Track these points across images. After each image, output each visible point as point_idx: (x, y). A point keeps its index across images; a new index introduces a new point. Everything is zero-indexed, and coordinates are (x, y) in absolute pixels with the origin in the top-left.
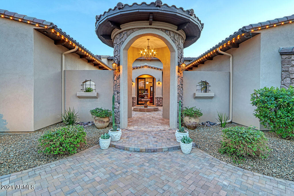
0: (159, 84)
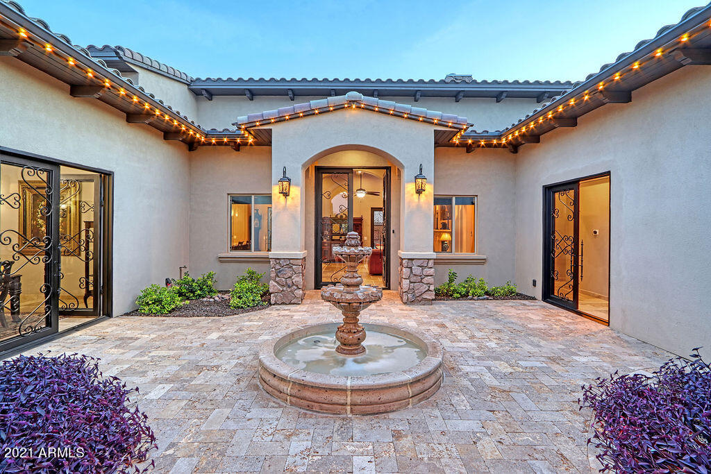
0: (419, 192)
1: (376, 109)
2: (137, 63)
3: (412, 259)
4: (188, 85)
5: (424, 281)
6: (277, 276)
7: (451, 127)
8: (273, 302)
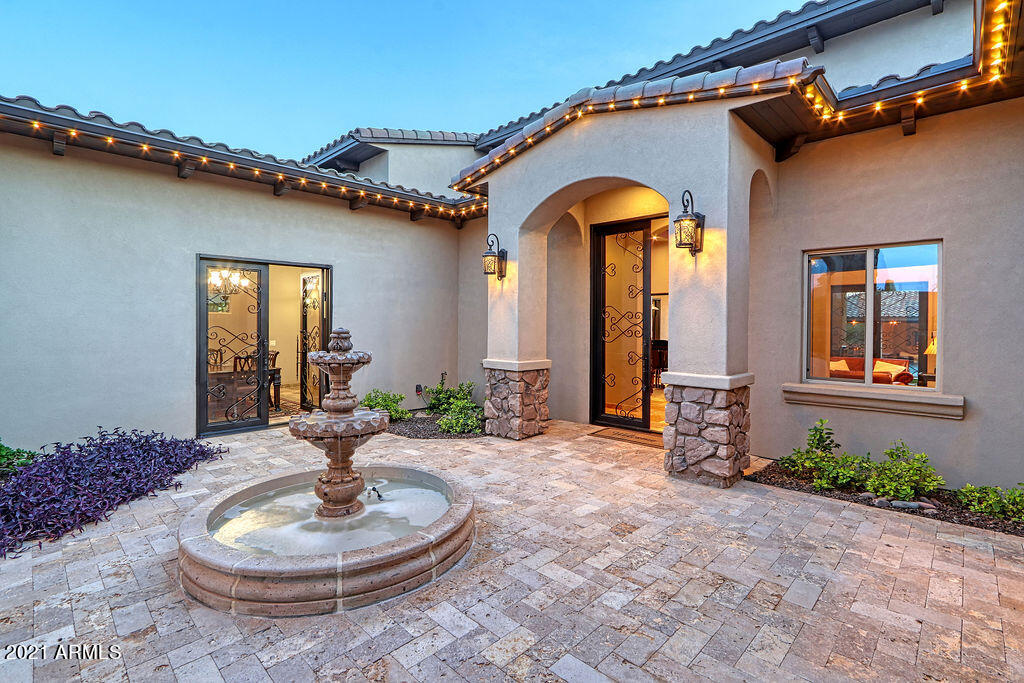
1: (612, 106)
2: (381, 140)
3: (683, 387)
4: (474, 146)
5: (706, 433)
6: (492, 394)
7: (757, 94)
8: (488, 432)
